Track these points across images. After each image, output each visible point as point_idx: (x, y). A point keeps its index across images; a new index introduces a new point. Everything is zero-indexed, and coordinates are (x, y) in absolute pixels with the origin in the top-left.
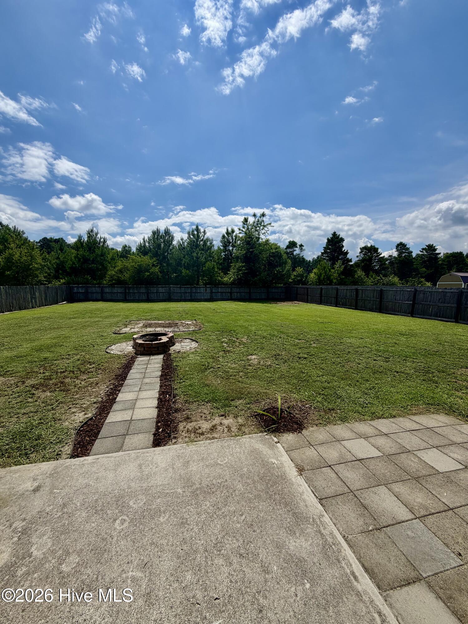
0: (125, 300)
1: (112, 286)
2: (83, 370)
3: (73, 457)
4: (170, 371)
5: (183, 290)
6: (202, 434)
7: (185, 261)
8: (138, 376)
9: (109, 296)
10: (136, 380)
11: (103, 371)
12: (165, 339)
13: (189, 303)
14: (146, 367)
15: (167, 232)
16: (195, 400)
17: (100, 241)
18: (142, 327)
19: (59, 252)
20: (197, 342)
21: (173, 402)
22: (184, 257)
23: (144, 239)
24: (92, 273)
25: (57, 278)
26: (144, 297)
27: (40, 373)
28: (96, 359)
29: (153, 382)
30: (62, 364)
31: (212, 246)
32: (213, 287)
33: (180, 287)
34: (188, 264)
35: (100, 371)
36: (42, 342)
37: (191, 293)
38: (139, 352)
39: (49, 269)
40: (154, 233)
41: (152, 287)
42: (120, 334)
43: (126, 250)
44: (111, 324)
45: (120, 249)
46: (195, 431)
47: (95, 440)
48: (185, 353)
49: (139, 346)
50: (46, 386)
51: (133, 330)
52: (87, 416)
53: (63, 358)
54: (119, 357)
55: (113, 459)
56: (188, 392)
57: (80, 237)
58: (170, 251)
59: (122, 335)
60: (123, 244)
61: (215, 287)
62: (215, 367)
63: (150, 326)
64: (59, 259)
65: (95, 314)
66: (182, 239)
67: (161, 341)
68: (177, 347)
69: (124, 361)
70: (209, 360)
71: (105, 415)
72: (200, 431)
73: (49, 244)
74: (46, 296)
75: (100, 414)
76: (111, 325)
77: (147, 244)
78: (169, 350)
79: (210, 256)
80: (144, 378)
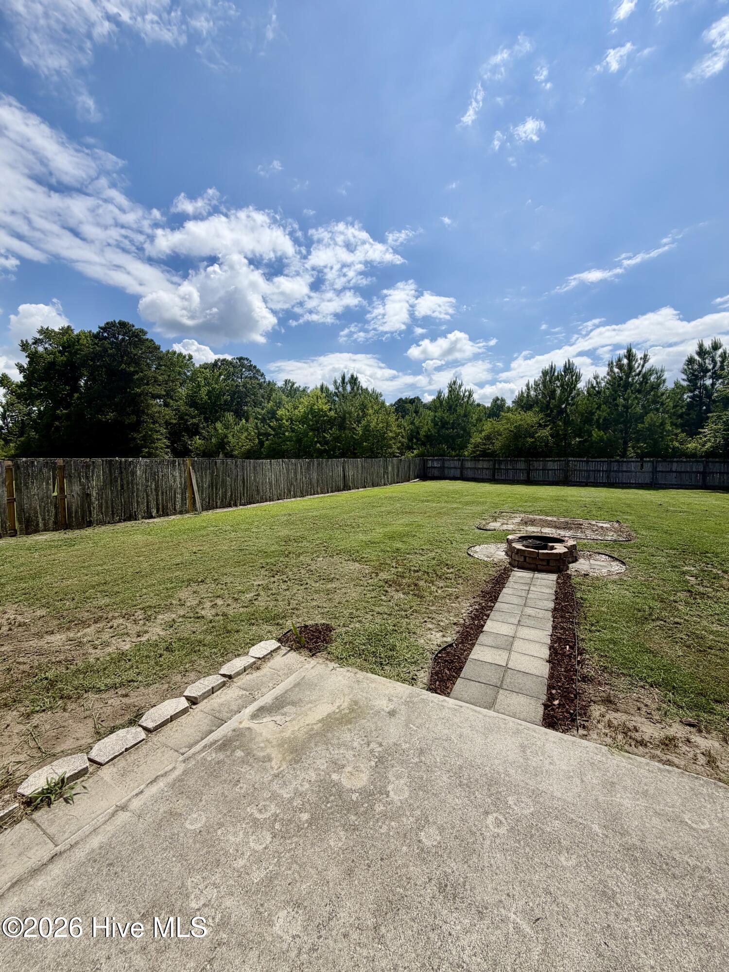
0: (493, 480)
1: (475, 459)
2: (439, 574)
3: (430, 690)
4: (571, 606)
5: (592, 466)
6: (642, 743)
7: (599, 415)
8: (516, 600)
9: (470, 474)
10: (513, 606)
11: (464, 581)
12: (560, 549)
13: (605, 489)
14: (527, 588)
15: (569, 369)
16: (625, 671)
17: (464, 395)
18: (519, 524)
19: (414, 415)
20: (623, 563)
21: (579, 662)
22: (599, 408)
23: (528, 385)
24: (450, 441)
25: (410, 448)
26: (523, 477)
27: (393, 567)
28: (455, 561)
29: (540, 616)
30: (416, 560)
31: (661, 381)
32: (657, 462)
33: (587, 462)
34: (605, 420)
35: (460, 581)
36: (394, 528)
37: (608, 471)
38: (516, 563)
39: (403, 437)
40: (545, 373)
41: (536, 461)
42: (486, 530)
43: (498, 406)
44: (475, 513)
45: (488, 404)
46: (626, 731)
47: (457, 678)
48: (597, 578)
49: (517, 553)
50: (400, 585)
51: (505, 526)
52: (445, 639)
53: (416, 553)
54: (486, 564)
55: (480, 716)
56: (608, 652)
57: (440, 393)
58: (572, 400)
59: (489, 532)
60: (494, 397)
61: (665, 461)
62: (668, 620)
63: (533, 523)
64: (414, 424)
65: (453, 498)
66: (596, 378)
67: (554, 551)
68: (581, 565)
69: (493, 572)
70: (652, 603)
71: (469, 646)
72: (637, 736)
73: (404, 407)
74: (398, 471)
75: (462, 643)
76: (473, 516)
77: (532, 393)
78: (568, 568)
79: (655, 402)
80: (525, 605)
